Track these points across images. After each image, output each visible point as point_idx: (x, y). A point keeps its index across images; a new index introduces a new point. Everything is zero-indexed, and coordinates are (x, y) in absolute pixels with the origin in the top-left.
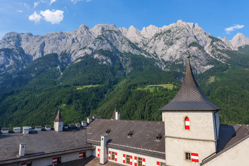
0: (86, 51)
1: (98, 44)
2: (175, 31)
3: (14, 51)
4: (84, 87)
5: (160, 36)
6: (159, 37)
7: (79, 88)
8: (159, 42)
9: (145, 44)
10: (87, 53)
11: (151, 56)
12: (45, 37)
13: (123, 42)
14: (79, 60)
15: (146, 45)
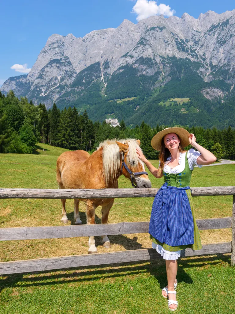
0: (127, 60)
1: (139, 50)
2: (233, 24)
3: (62, 61)
4: (123, 100)
5: (215, 30)
6: (213, 31)
7: (119, 102)
8: (212, 39)
9: (197, 41)
10: (129, 62)
11: (198, 59)
12: (87, 40)
13: (168, 43)
14: (121, 71)
15: (198, 43)
